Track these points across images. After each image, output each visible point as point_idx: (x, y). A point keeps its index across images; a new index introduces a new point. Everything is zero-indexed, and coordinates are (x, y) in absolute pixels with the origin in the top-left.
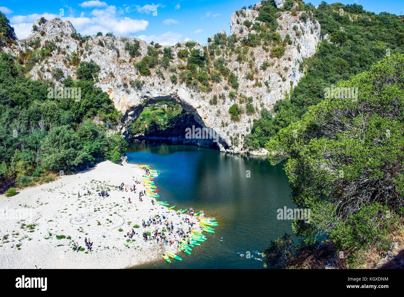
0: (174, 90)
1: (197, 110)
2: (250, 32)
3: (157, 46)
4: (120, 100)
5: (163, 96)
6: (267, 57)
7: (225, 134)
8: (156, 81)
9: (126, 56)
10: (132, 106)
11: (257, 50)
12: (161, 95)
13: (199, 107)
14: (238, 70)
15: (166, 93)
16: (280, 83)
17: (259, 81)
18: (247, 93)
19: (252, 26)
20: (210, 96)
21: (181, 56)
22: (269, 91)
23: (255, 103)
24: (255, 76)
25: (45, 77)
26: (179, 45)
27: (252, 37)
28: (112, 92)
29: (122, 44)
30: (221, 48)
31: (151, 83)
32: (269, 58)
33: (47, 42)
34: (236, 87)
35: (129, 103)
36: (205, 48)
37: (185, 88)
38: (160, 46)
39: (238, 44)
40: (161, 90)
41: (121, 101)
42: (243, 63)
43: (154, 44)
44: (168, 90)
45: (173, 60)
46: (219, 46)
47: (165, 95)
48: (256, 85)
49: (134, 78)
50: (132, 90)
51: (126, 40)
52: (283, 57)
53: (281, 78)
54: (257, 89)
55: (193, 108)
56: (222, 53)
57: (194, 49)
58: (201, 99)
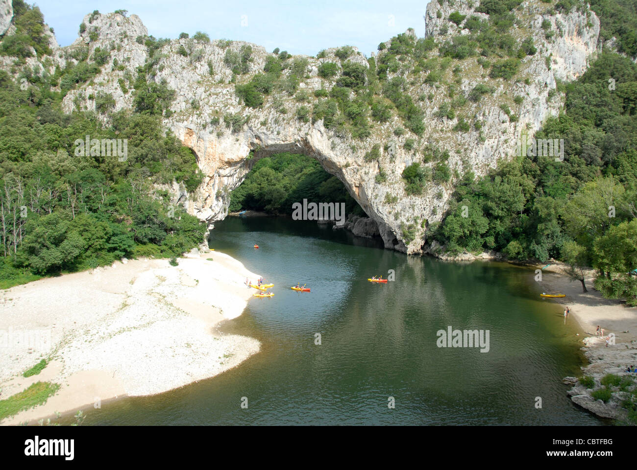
0: (302, 134)
1: (344, 170)
2: (459, 32)
3: (284, 56)
4: (206, 148)
5: (283, 143)
6: (483, 77)
7: (392, 218)
8: (271, 116)
9: (225, 72)
10: (226, 160)
11: (467, 64)
12: (278, 143)
13: (347, 166)
14: (427, 100)
15: (288, 139)
16: (504, 125)
17: (465, 120)
18: (441, 143)
19: (464, 22)
20: (367, 145)
21: (325, 73)
22: (481, 140)
23: (454, 162)
24: (457, 112)
25: (86, 108)
26: (322, 55)
27: (461, 41)
28: (194, 136)
29: (221, 52)
30: (400, 60)
31: (262, 119)
32: (487, 79)
33: (98, 50)
34: (418, 130)
35: (222, 154)
36: (371, 60)
37: (323, 129)
38: (290, 57)
39: (434, 53)
40: (278, 133)
41: (208, 151)
42: (437, 88)
43: (279, 53)
44: (291, 133)
45: (308, 81)
46: (398, 57)
47: (286, 142)
48: (458, 128)
49: (233, 111)
50: (228, 132)
51: (229, 44)
52: (515, 78)
53: (506, 115)
54: (459, 136)
55: (336, 167)
56: (401, 70)
57: (349, 60)
58: (350, 151)
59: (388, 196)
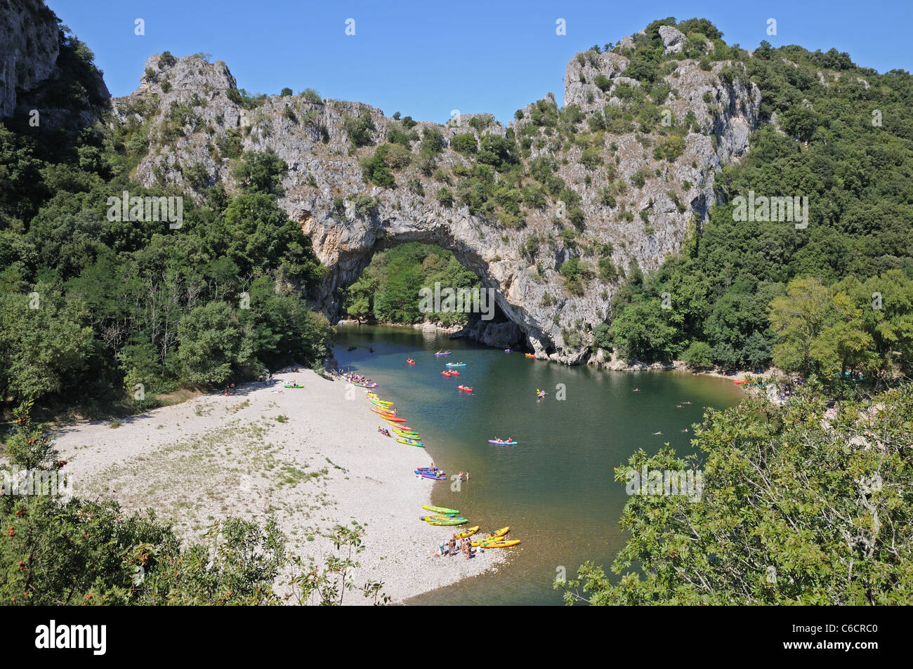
0: (443, 221)
1: (491, 265)
2: (608, 100)
3: (409, 123)
4: (326, 236)
5: (419, 231)
6: (645, 157)
7: (550, 323)
8: (405, 199)
9: (341, 141)
10: (349, 250)
11: (624, 141)
12: (414, 230)
13: (497, 260)
15: (426, 225)
16: (672, 216)
17: (627, 209)
18: (601, 235)
19: (613, 88)
20: (522, 236)
21: (459, 146)
22: (647, 232)
23: (618, 257)
24: (618, 199)
25: (169, 180)
27: (613, 113)
28: (310, 219)
29: (334, 116)
30: (546, 133)
31: (394, 202)
32: (650, 160)
33: (174, 105)
35: (345, 243)
36: (510, 131)
37: (468, 216)
38: (416, 124)
39: (584, 126)
40: (415, 219)
41: (328, 238)
42: (593, 169)
43: (402, 118)
44: (429, 220)
45: (443, 156)
46: (542, 129)
47: (422, 231)
48: (621, 217)
49: (357, 191)
51: (344, 106)
52: (680, 159)
53: (674, 204)
54: (622, 227)
55: (483, 262)
56: (548, 146)
57: (488, 132)
58: (501, 242)
59: (546, 296)
